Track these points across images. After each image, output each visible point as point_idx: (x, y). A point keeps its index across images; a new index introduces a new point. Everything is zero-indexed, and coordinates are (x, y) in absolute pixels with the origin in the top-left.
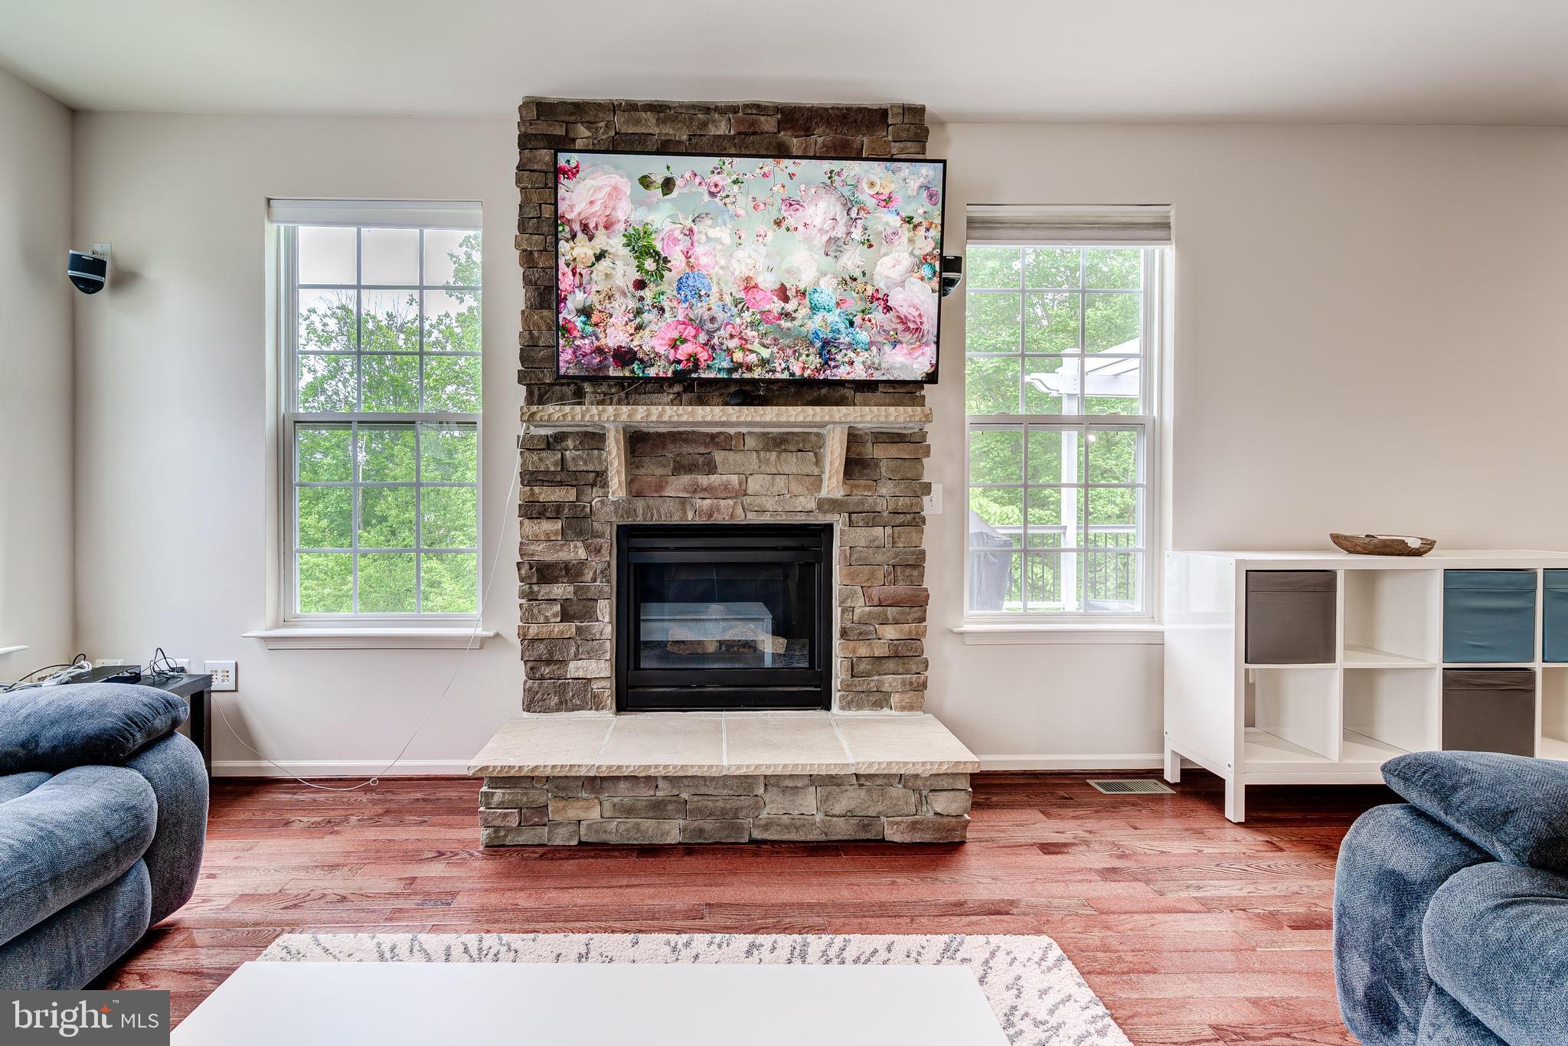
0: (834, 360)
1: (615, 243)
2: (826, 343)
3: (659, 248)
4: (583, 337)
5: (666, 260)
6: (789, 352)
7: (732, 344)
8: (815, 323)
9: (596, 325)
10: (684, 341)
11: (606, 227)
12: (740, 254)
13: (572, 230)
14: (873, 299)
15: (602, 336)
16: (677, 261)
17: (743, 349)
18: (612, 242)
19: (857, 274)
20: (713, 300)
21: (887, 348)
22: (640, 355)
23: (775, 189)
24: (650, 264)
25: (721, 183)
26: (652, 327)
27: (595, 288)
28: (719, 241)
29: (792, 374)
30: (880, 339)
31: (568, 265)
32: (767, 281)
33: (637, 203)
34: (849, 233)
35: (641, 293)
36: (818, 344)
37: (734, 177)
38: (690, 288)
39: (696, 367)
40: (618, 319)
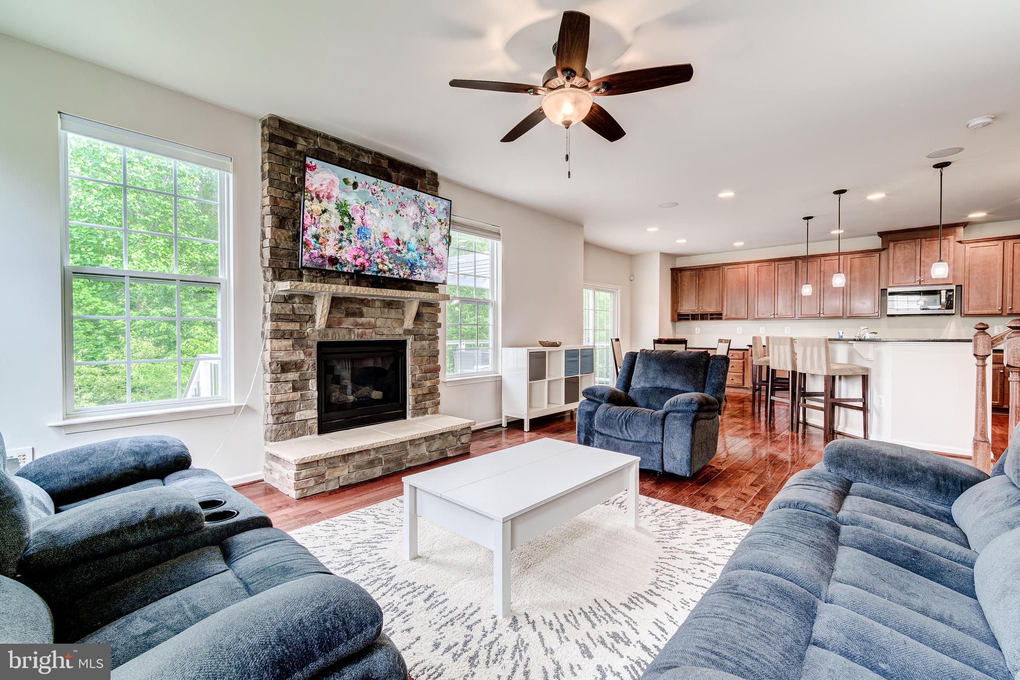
0: (415, 272)
1: (332, 207)
2: (412, 265)
3: (350, 213)
4: (314, 249)
5: (353, 219)
6: (399, 267)
7: (379, 260)
8: (409, 256)
9: (321, 244)
10: (359, 257)
11: (328, 198)
12: (383, 222)
13: (311, 196)
14: (428, 249)
15: (323, 249)
16: (358, 220)
17: (383, 264)
18: (330, 205)
19: (423, 239)
20: (372, 240)
21: (432, 269)
22: (340, 261)
23: (396, 197)
24: (346, 219)
25: (376, 190)
26: (346, 248)
27: (321, 226)
28: (375, 214)
29: (400, 276)
30: (430, 266)
31: (309, 213)
32: (393, 236)
33: (343, 190)
34: (421, 222)
35: (342, 232)
36: (410, 265)
37: (382, 188)
38: (363, 232)
39: (364, 270)
40: (331, 243)
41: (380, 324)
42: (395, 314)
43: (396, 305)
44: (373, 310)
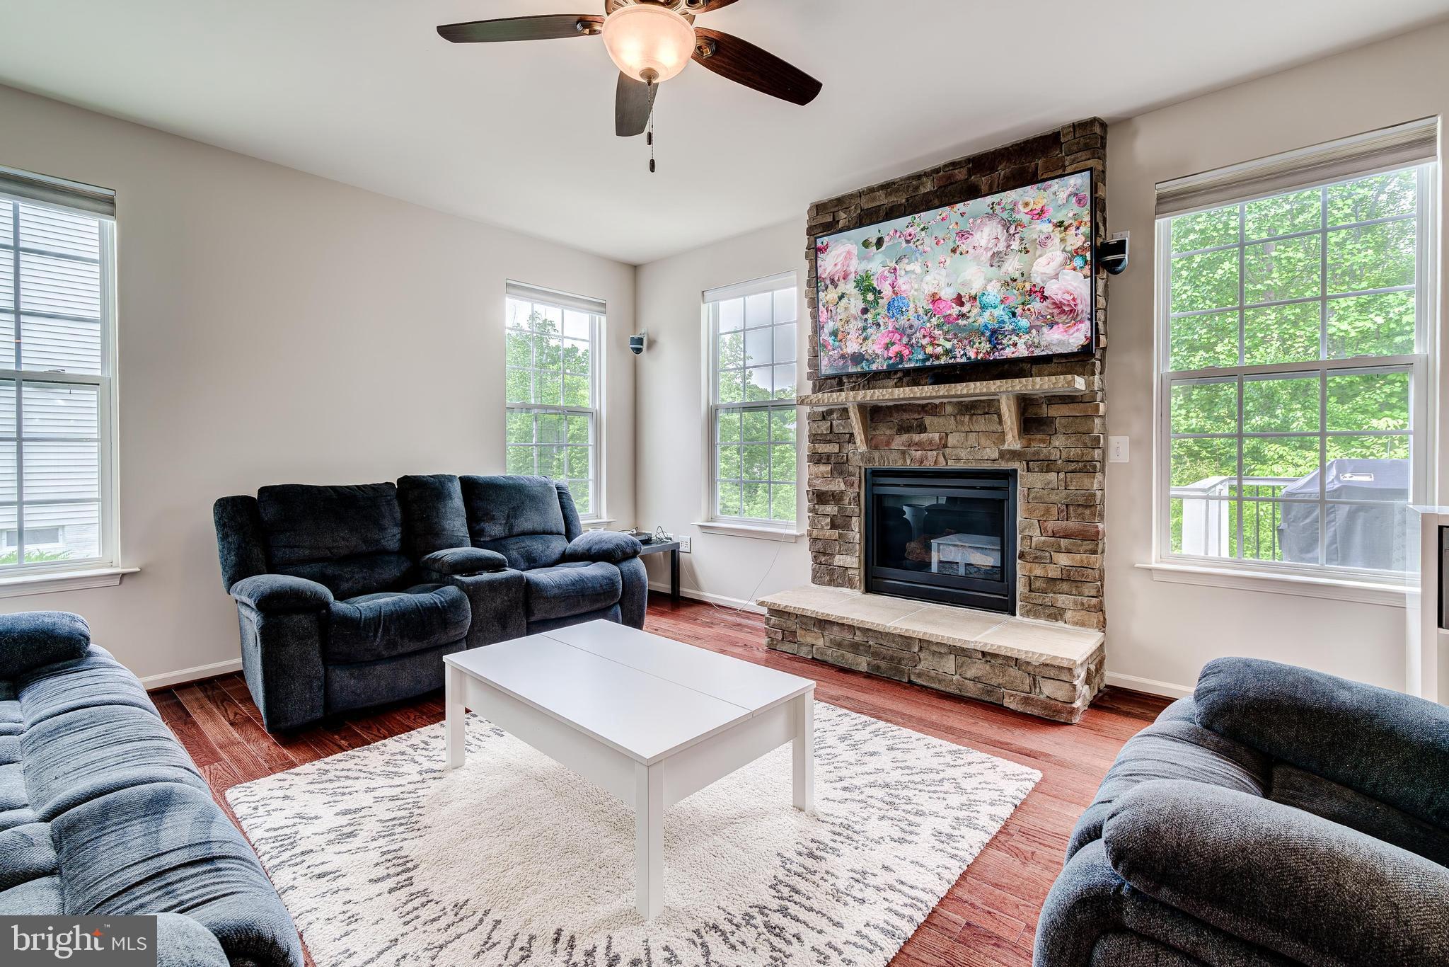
0: (1001, 344)
1: (849, 287)
2: (994, 332)
3: (875, 285)
4: (833, 350)
5: (880, 292)
6: (966, 342)
7: (925, 342)
8: (985, 318)
9: (841, 341)
10: (893, 344)
11: (844, 279)
12: (928, 278)
13: (825, 284)
14: (1031, 292)
15: (843, 347)
16: (887, 291)
17: (932, 344)
18: (847, 287)
19: (1017, 275)
20: (911, 314)
21: (1045, 330)
22: (866, 357)
23: (951, 227)
24: (870, 297)
25: (913, 233)
26: (874, 337)
27: (839, 318)
28: (913, 272)
29: (969, 358)
30: (1038, 323)
31: (824, 306)
32: (947, 294)
33: (862, 258)
34: (1009, 246)
35: (866, 316)
36: (988, 333)
37: (922, 226)
38: (896, 308)
39: (901, 361)
40: (853, 335)
41: (955, 442)
42: (985, 424)
43: (984, 407)
44: (942, 420)
